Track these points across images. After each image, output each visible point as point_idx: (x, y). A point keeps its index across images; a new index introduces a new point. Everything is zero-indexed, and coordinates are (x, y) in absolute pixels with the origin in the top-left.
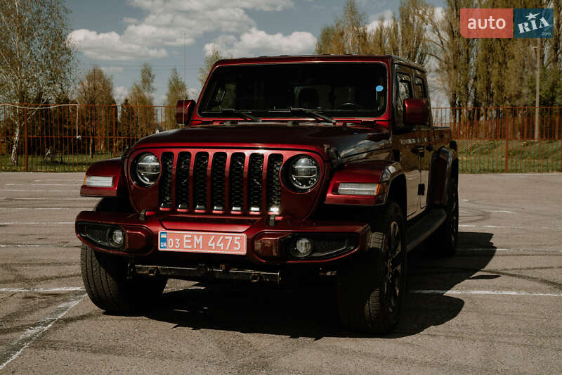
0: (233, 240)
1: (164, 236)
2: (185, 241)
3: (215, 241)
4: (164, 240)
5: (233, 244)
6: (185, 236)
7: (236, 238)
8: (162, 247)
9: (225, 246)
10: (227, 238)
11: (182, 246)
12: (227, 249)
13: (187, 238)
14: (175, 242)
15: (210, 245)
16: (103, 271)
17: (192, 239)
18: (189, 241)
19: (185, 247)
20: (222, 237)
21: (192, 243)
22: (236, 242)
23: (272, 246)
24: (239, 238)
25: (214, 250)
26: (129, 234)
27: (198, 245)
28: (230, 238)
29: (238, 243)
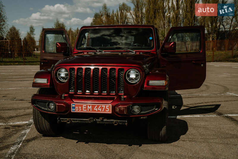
0: (105, 107)
1: (74, 106)
2: (84, 108)
3: (97, 107)
4: (74, 108)
5: (105, 109)
6: (83, 106)
7: (107, 106)
8: (73, 110)
9: (102, 110)
10: (102, 106)
11: (82, 110)
12: (103, 111)
13: (84, 107)
14: (79, 108)
15: (95, 109)
16: (43, 119)
17: (87, 107)
18: (85, 108)
19: (84, 110)
20: (100, 106)
21: (87, 109)
22: (107, 108)
23: (124, 109)
24: (108, 106)
25: (97, 112)
26: (57, 105)
27: (90, 110)
28: (104, 106)
29: (108, 108)
